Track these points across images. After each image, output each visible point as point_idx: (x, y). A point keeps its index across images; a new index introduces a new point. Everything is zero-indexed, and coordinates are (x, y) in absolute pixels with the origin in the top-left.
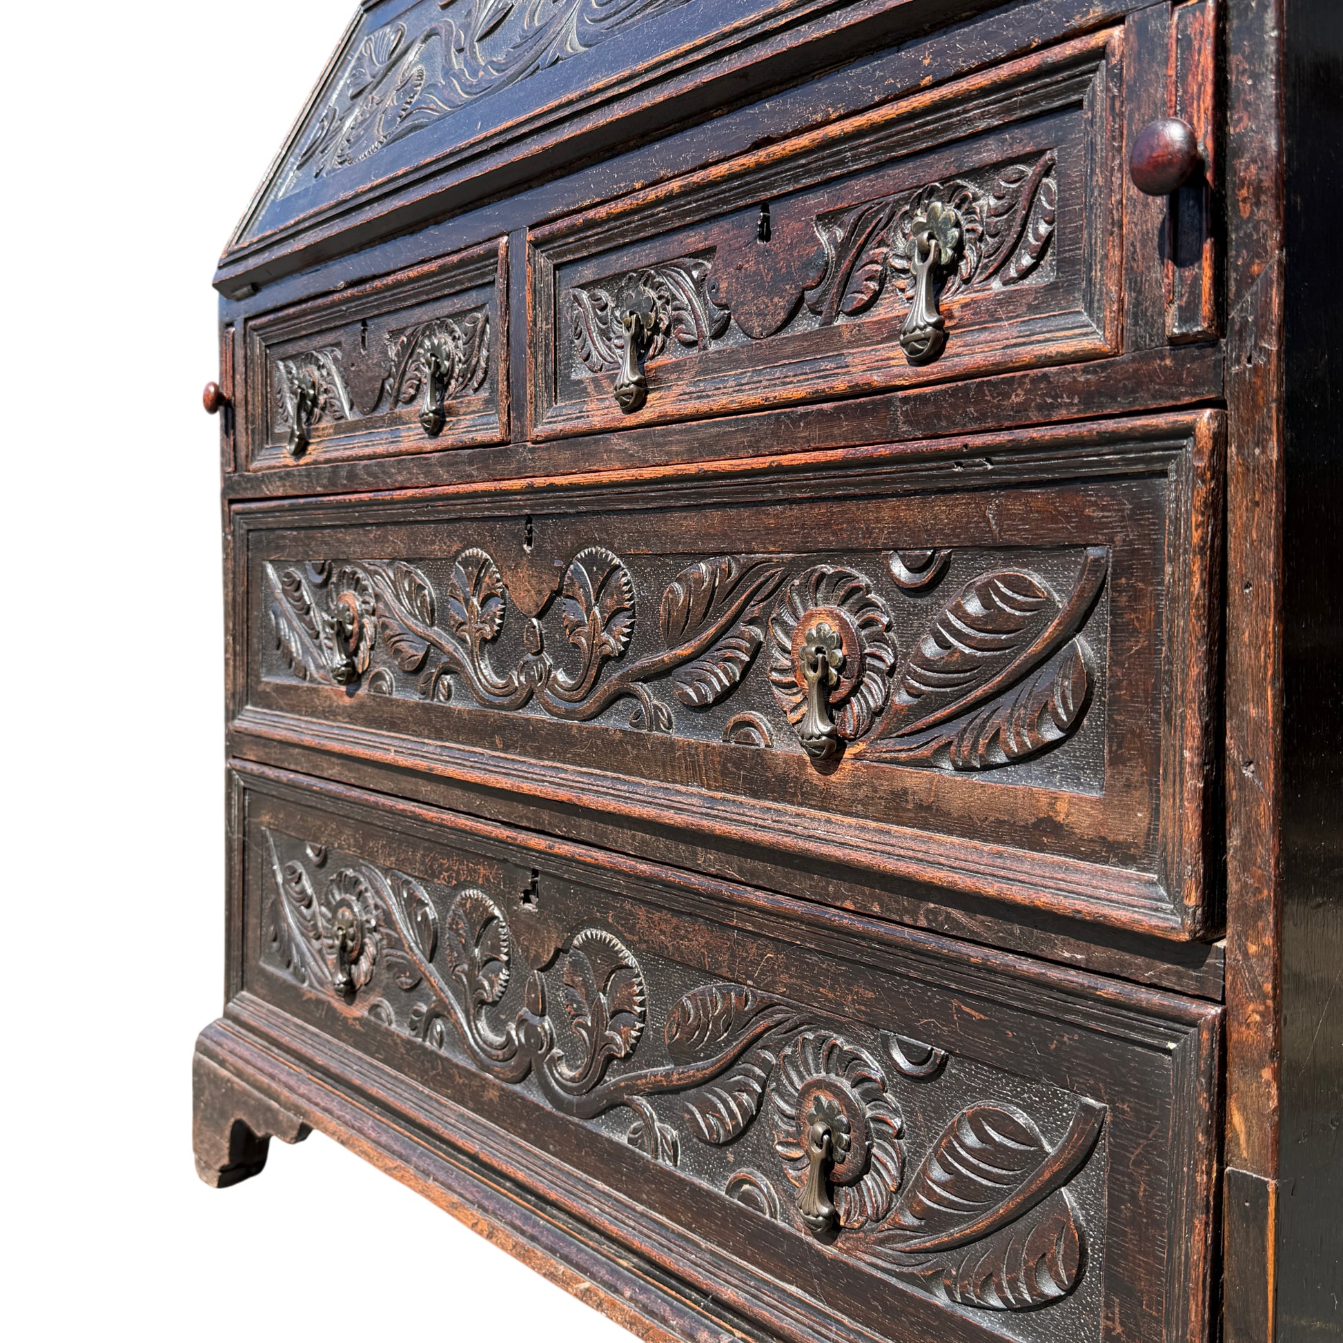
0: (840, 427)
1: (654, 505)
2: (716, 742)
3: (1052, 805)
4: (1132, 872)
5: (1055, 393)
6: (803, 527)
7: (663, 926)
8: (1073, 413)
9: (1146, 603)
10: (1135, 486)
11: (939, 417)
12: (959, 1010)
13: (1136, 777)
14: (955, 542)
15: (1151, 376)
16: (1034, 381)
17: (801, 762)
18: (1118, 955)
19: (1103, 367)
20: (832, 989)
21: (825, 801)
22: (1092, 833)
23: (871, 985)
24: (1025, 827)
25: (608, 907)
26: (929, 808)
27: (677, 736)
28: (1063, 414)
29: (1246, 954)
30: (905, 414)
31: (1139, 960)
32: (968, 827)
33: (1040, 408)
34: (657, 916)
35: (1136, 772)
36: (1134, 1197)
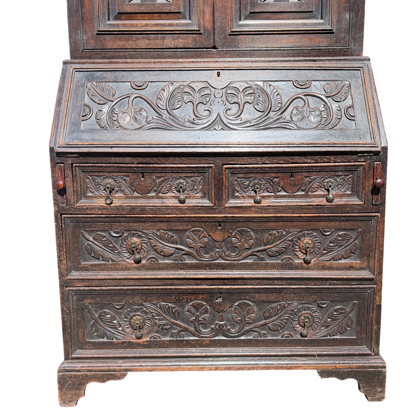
0: (313, 210)
1: (264, 221)
2: (280, 262)
3: (352, 264)
4: (364, 271)
5: (354, 209)
6: (303, 225)
7: (263, 296)
8: (357, 212)
9: (367, 237)
10: (366, 222)
11: (334, 210)
12: (333, 295)
13: (365, 259)
14: (336, 228)
15: (369, 208)
16: (351, 207)
17: (302, 263)
18: (361, 282)
19: (362, 206)
20: (307, 298)
21: (307, 269)
22: (358, 267)
23: (315, 296)
24: (348, 268)
25: (246, 296)
26: (330, 267)
27: (268, 261)
28: (356, 212)
29: (379, 278)
30: (327, 210)
31: (365, 282)
32: (337, 269)
33: (352, 211)
34: (261, 295)
35: (365, 258)
36: (362, 312)
